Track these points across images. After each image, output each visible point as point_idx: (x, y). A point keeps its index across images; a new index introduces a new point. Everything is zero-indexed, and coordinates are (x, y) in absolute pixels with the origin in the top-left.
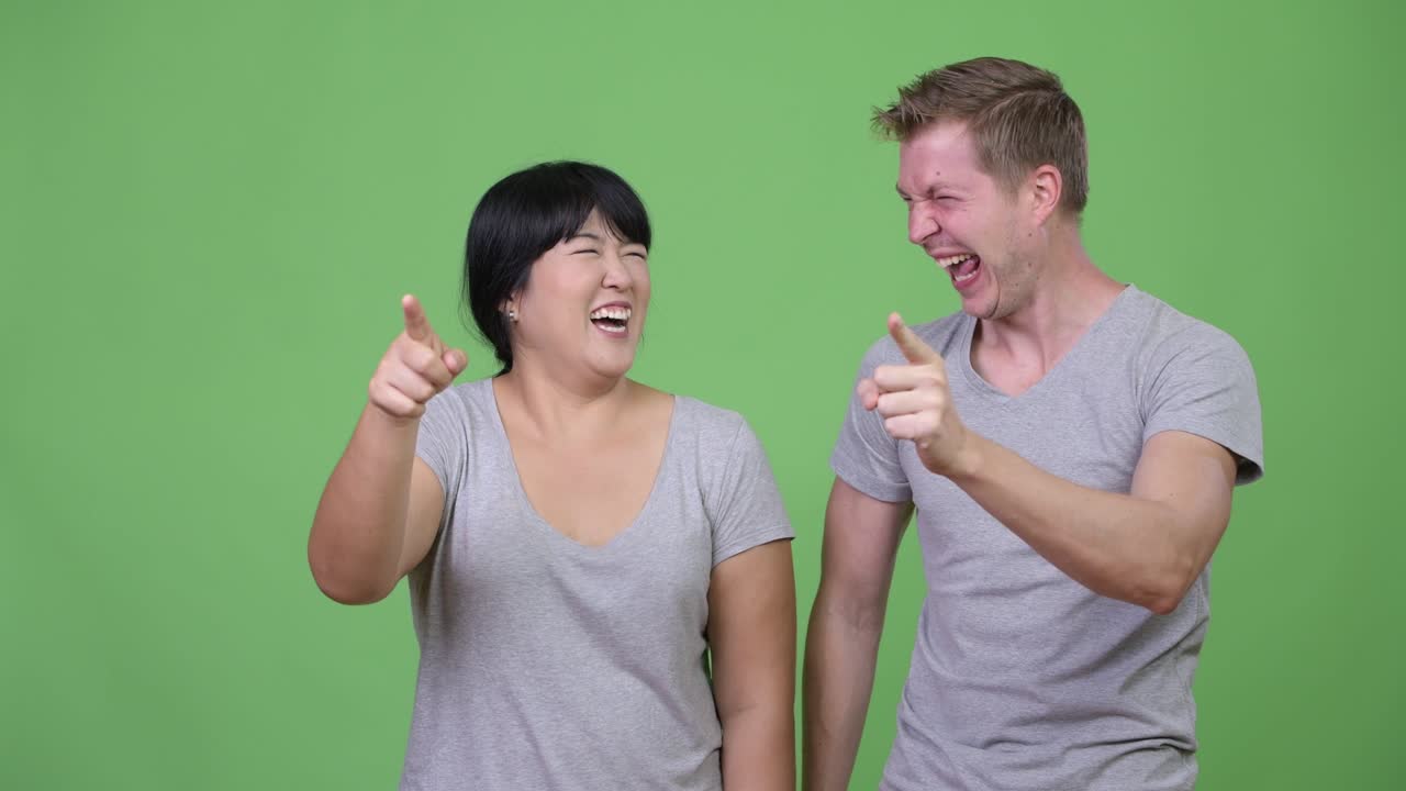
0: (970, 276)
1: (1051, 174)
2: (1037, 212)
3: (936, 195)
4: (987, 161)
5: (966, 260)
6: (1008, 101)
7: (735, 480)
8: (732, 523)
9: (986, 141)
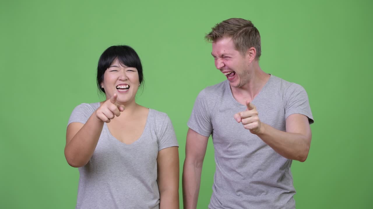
0: (232, 77)
1: (254, 50)
2: (250, 59)
3: (224, 56)
4: (237, 47)
5: (232, 73)
6: (242, 31)
7: (165, 130)
8: (163, 141)
9: (237, 41)
